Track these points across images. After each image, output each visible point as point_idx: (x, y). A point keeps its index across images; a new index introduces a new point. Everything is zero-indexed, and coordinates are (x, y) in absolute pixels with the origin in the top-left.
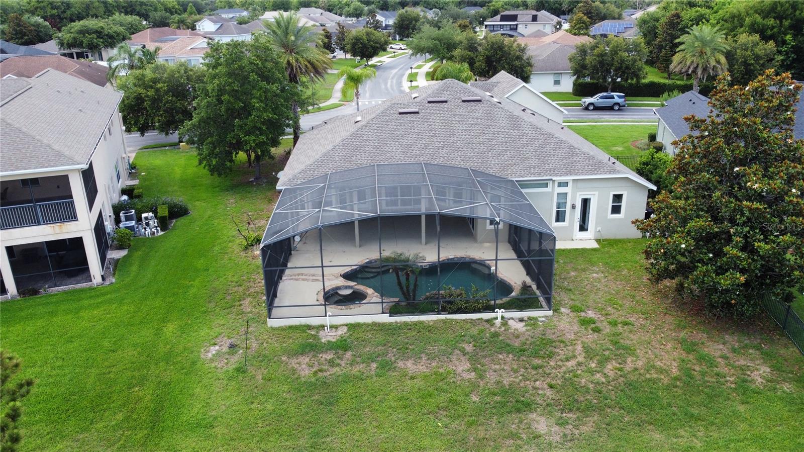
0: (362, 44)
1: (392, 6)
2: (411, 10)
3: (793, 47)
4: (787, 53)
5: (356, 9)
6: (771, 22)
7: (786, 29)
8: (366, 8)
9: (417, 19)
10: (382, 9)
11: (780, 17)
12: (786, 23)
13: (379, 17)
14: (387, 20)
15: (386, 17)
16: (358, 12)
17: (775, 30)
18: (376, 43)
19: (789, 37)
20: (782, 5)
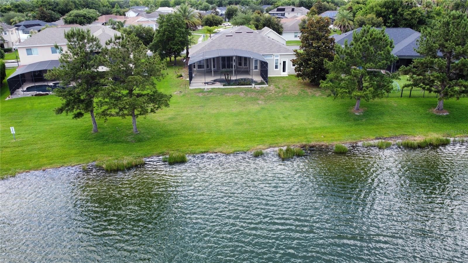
0: (210, 21)
1: (224, 5)
2: (234, 6)
3: (393, 20)
4: (391, 23)
5: (205, 7)
6: (384, 10)
7: (390, 13)
8: (211, 6)
9: (236, 11)
10: (219, 6)
11: (387, 8)
12: (390, 10)
13: (218, 10)
14: (222, 11)
15: (221, 10)
16: (207, 8)
17: (385, 13)
18: (217, 21)
19: (391, 16)
20: (388, 3)
